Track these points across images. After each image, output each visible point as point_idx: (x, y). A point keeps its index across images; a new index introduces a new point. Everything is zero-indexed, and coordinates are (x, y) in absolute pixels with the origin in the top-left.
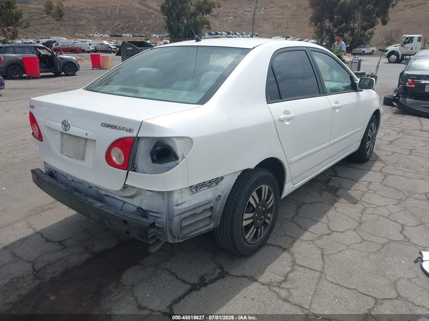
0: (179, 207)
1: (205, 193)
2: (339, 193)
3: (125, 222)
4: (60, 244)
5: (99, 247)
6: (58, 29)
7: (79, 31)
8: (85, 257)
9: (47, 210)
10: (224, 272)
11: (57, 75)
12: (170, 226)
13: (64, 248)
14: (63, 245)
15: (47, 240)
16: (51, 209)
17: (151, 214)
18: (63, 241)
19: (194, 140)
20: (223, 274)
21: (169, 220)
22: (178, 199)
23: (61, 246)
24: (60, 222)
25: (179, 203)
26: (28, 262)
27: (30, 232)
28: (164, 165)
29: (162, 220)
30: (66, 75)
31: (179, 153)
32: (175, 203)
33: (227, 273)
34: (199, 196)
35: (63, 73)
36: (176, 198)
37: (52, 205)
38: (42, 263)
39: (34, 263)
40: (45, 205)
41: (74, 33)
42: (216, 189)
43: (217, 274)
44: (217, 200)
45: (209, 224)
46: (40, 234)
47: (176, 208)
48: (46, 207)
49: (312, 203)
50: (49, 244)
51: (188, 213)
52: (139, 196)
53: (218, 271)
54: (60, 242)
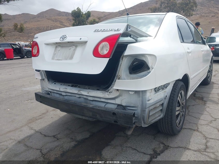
0: (149, 102)
1: (160, 94)
2: (204, 99)
3: (114, 114)
4: (54, 137)
5: (80, 137)
6: (19, 38)
7: (30, 38)
8: (73, 144)
9: (39, 119)
10: (165, 146)
11: (22, 57)
12: (144, 115)
13: (58, 139)
14: (56, 138)
15: (45, 136)
16: (41, 118)
17: (128, 108)
18: (55, 135)
19: (157, 57)
20: (166, 148)
21: (143, 111)
22: (149, 96)
23: (55, 138)
24: (50, 125)
25: (150, 99)
26: (37, 149)
27: (32, 132)
28: (138, 75)
29: (138, 111)
30: (28, 57)
31: (150, 65)
32: (147, 99)
33: (168, 146)
34: (158, 95)
35: (26, 57)
36: (148, 95)
37: (41, 117)
38: (46, 149)
39: (41, 150)
40: (37, 117)
41: (27, 40)
42: (165, 92)
43: (162, 148)
44: (165, 98)
45: (160, 115)
46: (40, 132)
47: (148, 102)
48: (38, 118)
49: (193, 105)
50: (47, 138)
51: (152, 107)
52: (120, 97)
53: (162, 146)
54: (54, 136)
